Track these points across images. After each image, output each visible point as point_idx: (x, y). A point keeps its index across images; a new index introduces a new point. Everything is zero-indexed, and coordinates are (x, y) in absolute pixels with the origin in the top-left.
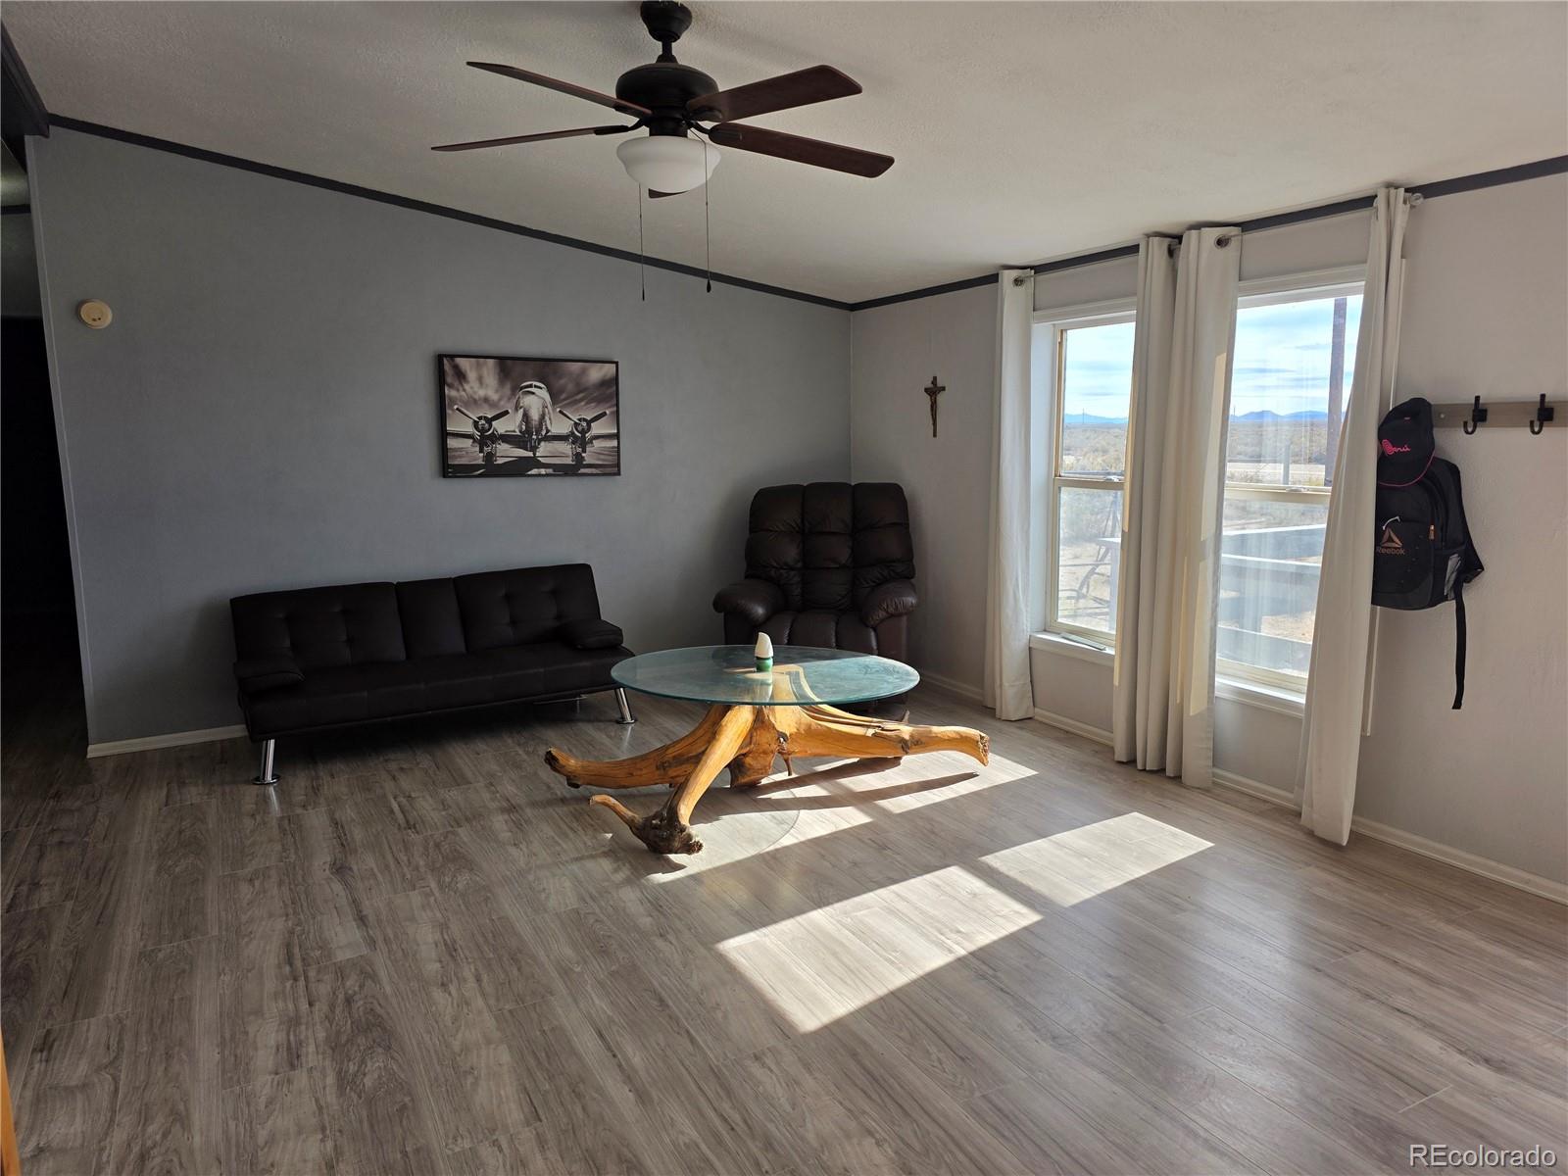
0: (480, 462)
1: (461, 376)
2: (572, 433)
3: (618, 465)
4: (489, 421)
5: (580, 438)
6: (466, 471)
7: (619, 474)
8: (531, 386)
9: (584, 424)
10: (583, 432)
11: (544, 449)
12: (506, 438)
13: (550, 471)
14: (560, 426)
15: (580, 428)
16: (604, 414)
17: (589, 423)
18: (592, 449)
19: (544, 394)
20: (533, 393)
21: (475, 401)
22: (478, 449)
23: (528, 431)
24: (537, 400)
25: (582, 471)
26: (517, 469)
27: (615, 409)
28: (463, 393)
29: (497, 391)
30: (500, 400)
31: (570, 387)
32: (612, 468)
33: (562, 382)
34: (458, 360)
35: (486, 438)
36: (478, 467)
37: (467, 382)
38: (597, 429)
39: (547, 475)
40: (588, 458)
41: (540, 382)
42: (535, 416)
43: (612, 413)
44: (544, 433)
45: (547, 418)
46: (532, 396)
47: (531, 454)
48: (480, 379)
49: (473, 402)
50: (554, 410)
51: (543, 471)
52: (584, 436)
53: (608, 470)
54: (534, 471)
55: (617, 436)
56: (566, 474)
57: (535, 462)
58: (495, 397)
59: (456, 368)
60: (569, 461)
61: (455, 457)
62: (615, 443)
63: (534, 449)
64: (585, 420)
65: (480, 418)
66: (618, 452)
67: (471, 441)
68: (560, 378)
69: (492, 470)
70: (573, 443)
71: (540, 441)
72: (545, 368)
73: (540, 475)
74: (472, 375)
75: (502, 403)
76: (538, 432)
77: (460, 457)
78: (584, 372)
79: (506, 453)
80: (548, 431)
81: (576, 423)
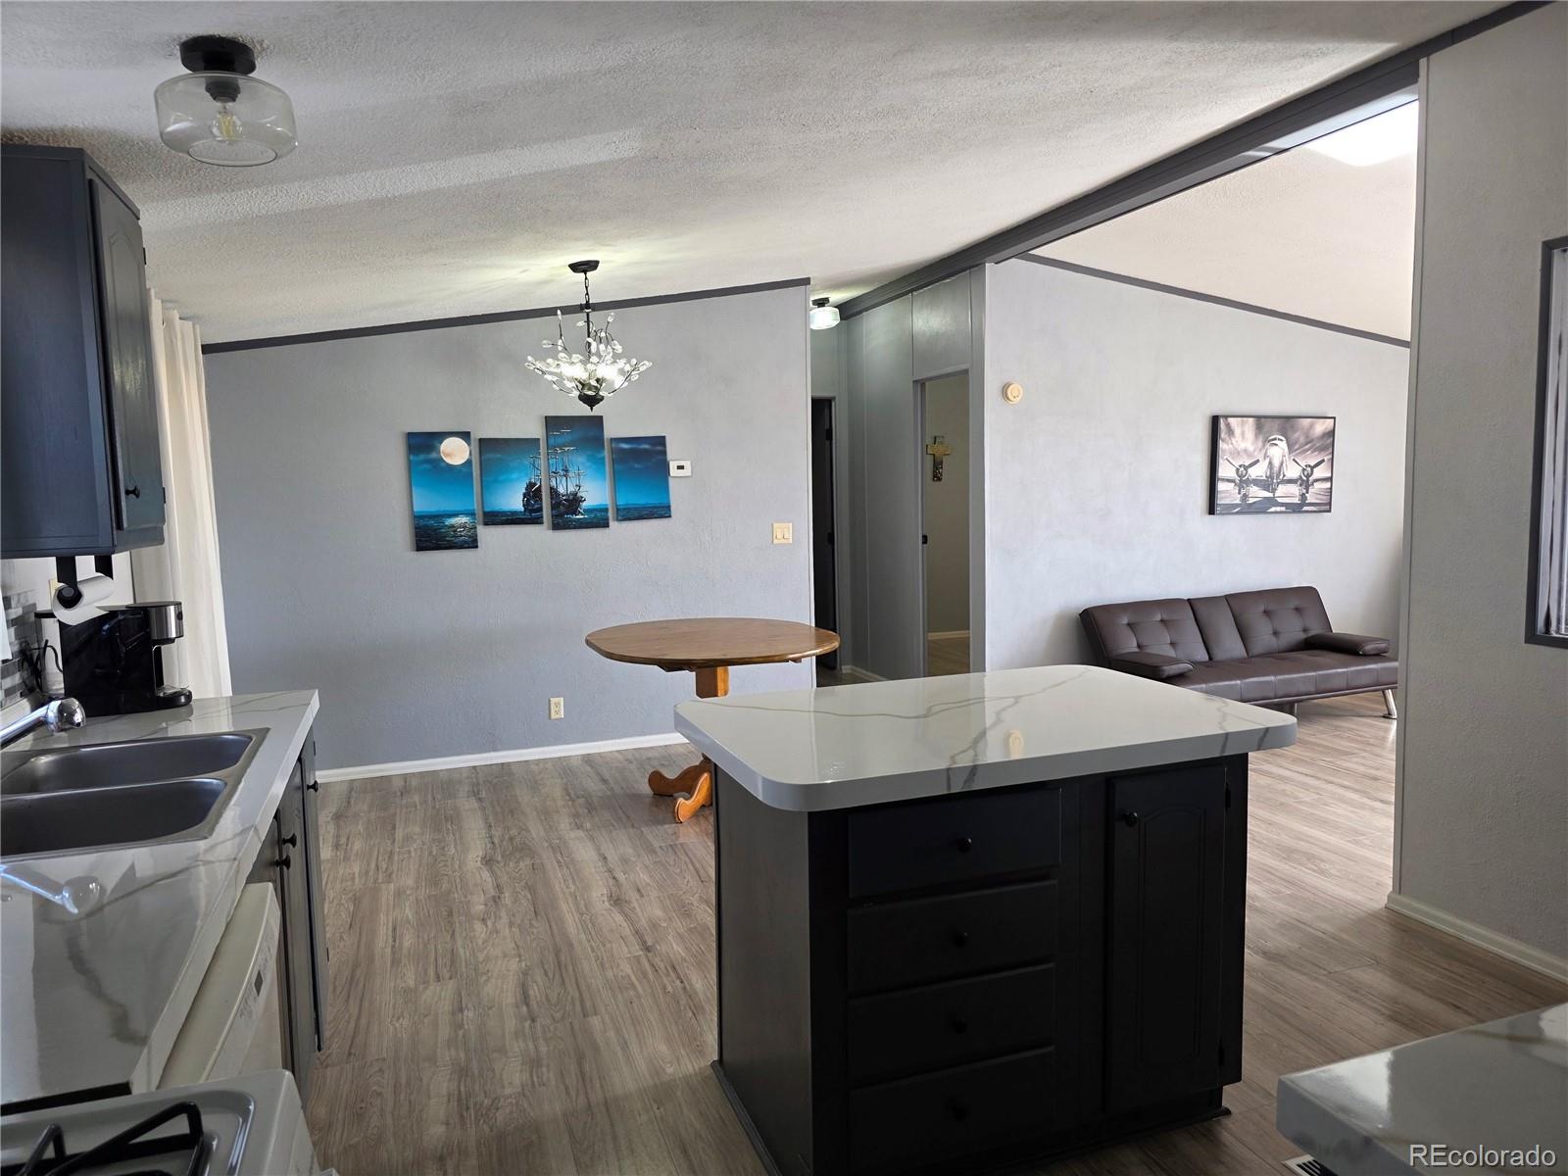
0: (1238, 502)
1: (1231, 432)
2: (1301, 477)
3: (1330, 504)
4: (1246, 468)
5: (1305, 482)
6: (1229, 510)
7: (1329, 511)
8: (1275, 439)
9: (1309, 469)
10: (1308, 476)
11: (1282, 490)
12: (1256, 482)
13: (1283, 509)
14: (1293, 471)
15: (1306, 473)
16: (1323, 461)
17: (1312, 468)
18: (1313, 490)
19: (1283, 445)
20: (1276, 445)
21: (1239, 453)
22: (1237, 491)
23: (1271, 477)
24: (1279, 451)
25: (1305, 508)
26: (1261, 508)
27: (1330, 456)
28: (1231, 446)
29: (1253, 444)
30: (1255, 451)
31: (1302, 440)
32: (1326, 507)
33: (1296, 435)
34: (1229, 419)
35: (1243, 482)
36: (1236, 506)
37: (1234, 437)
38: (1319, 473)
39: (1281, 512)
40: (1310, 499)
41: (1282, 435)
42: (1276, 464)
43: (1328, 460)
44: (1281, 477)
45: (1284, 465)
46: (1275, 447)
47: (1271, 495)
48: (1243, 434)
49: (1237, 453)
50: (1289, 458)
51: (1278, 509)
52: (1308, 480)
53: (1323, 508)
54: (1273, 509)
55: (1330, 479)
56: (1294, 512)
57: (1272, 502)
58: (1251, 448)
59: (1228, 425)
60: (1296, 500)
61: (1222, 498)
62: (1328, 485)
63: (1274, 491)
64: (1310, 466)
65: (1240, 466)
66: (1331, 492)
67: (1233, 484)
68: (1295, 432)
69: (1248, 509)
70: (1301, 485)
71: (1278, 484)
72: (1286, 424)
73: (1276, 512)
74: (1237, 431)
75: (1256, 453)
76: (1278, 477)
77: (1226, 497)
78: (1312, 426)
79: (1257, 493)
80: (1284, 476)
81: (1304, 470)
